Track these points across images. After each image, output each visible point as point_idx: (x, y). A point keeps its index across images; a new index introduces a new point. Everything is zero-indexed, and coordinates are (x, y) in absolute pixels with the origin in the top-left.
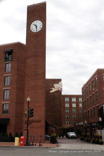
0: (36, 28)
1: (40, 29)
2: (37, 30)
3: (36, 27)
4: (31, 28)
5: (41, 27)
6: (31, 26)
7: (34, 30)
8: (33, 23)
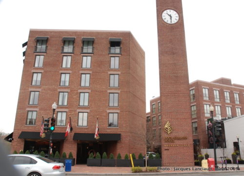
0: (171, 19)
1: (176, 21)
2: (171, 22)
3: (171, 17)
4: (163, 18)
5: (178, 18)
6: (163, 14)
7: (168, 21)
8: (165, 12)
